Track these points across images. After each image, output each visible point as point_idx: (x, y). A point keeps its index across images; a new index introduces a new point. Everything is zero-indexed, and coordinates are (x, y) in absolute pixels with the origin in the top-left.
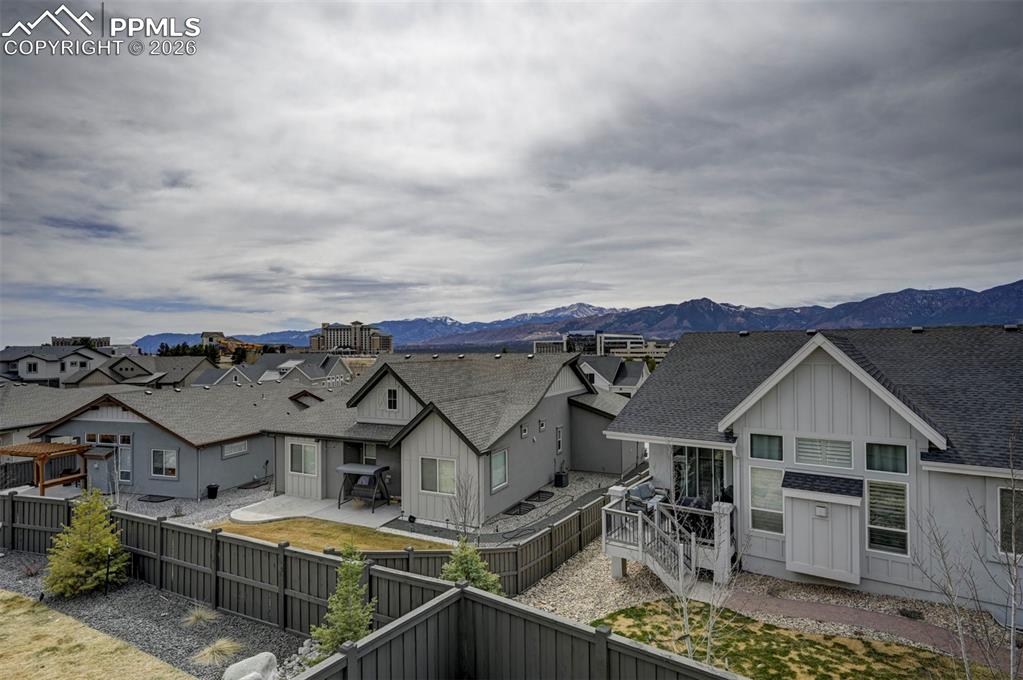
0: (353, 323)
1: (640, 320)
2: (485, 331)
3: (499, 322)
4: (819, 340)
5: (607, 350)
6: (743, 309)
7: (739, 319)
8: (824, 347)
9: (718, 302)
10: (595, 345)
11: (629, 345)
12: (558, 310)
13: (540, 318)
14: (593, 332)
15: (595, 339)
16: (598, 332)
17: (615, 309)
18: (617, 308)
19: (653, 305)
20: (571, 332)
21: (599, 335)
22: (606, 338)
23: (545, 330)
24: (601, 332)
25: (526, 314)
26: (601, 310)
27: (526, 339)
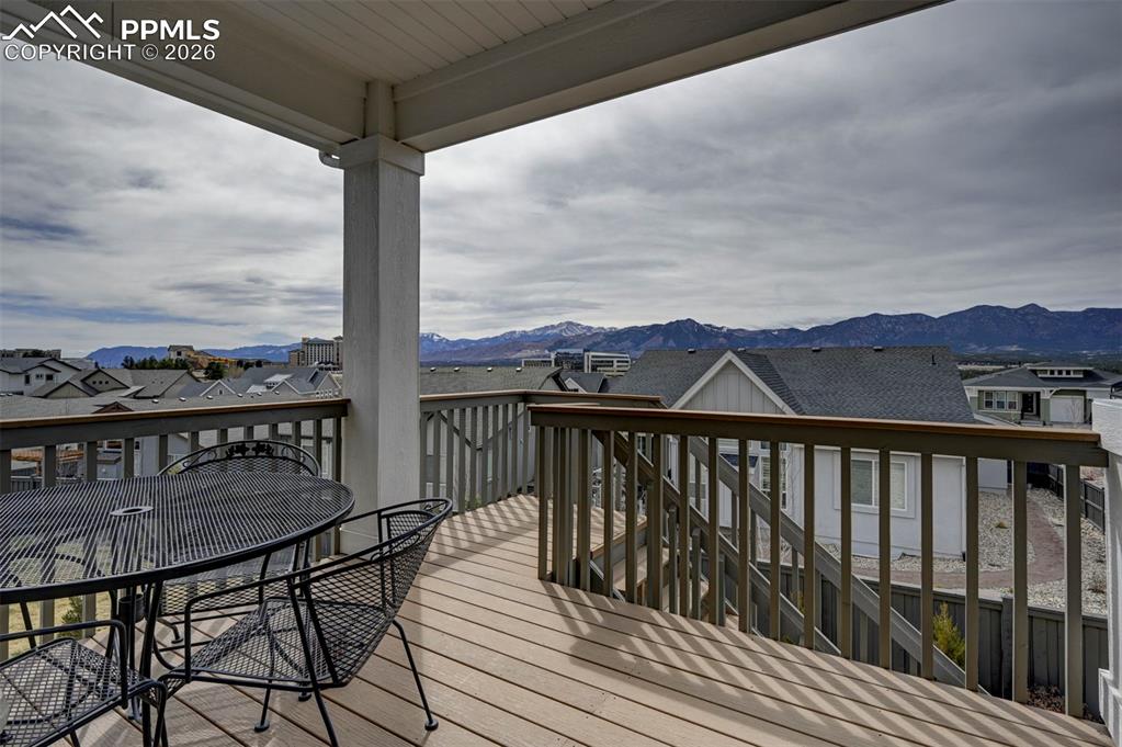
0: (336, 338)
1: (627, 339)
2: (472, 348)
3: (487, 339)
4: (729, 355)
5: (594, 369)
6: (725, 330)
7: (721, 340)
8: (733, 361)
9: (702, 322)
10: (583, 363)
11: (616, 364)
12: (547, 328)
13: (529, 336)
14: (581, 351)
15: (583, 358)
16: (585, 351)
17: (603, 328)
18: (605, 327)
19: (640, 325)
20: (559, 350)
21: (586, 354)
22: (593, 357)
23: (534, 347)
24: (588, 351)
25: (515, 332)
26: (590, 328)
27: (514, 357)
